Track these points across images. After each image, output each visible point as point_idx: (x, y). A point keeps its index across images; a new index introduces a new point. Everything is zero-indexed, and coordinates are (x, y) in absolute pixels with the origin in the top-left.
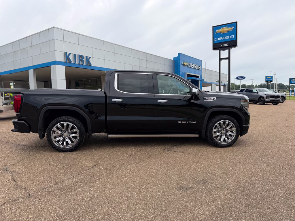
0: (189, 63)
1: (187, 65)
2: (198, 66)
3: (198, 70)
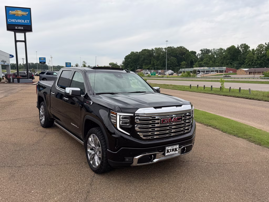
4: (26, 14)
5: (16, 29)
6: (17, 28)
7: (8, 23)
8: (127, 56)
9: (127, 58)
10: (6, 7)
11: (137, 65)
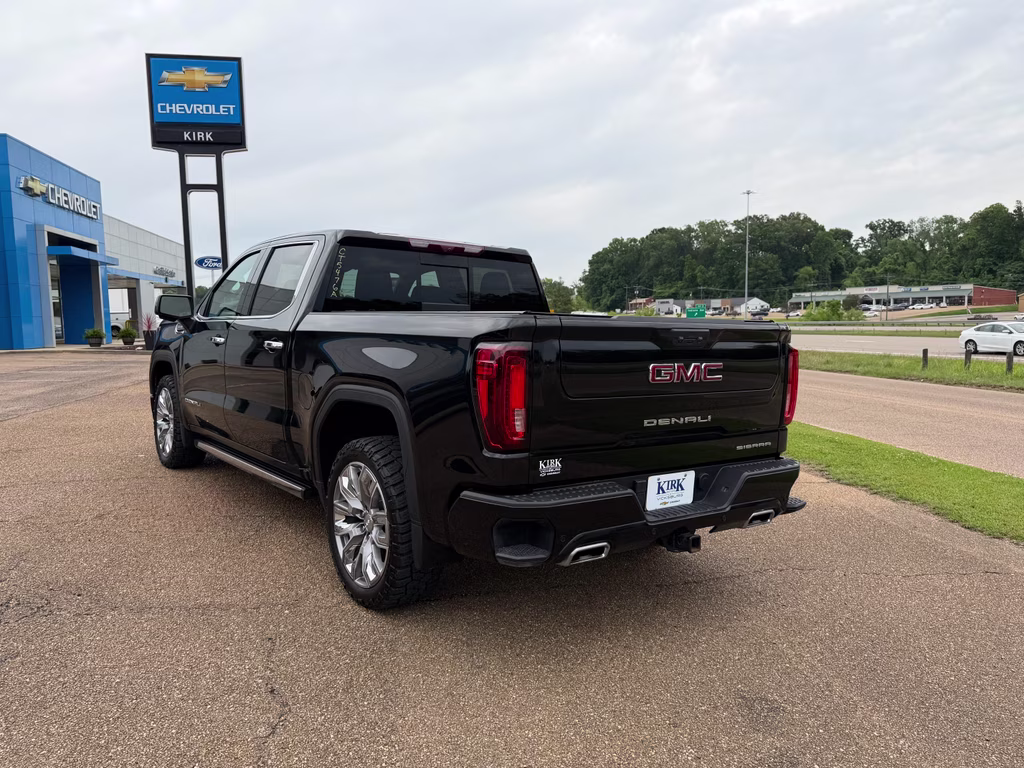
0: (51, 186)
1: (42, 193)
2: (87, 203)
3: (87, 220)
4: (225, 82)
5: (188, 143)
6: (191, 135)
7: (157, 120)
8: (599, 253)
9: (597, 261)
10: (149, 57)
11: (634, 284)
